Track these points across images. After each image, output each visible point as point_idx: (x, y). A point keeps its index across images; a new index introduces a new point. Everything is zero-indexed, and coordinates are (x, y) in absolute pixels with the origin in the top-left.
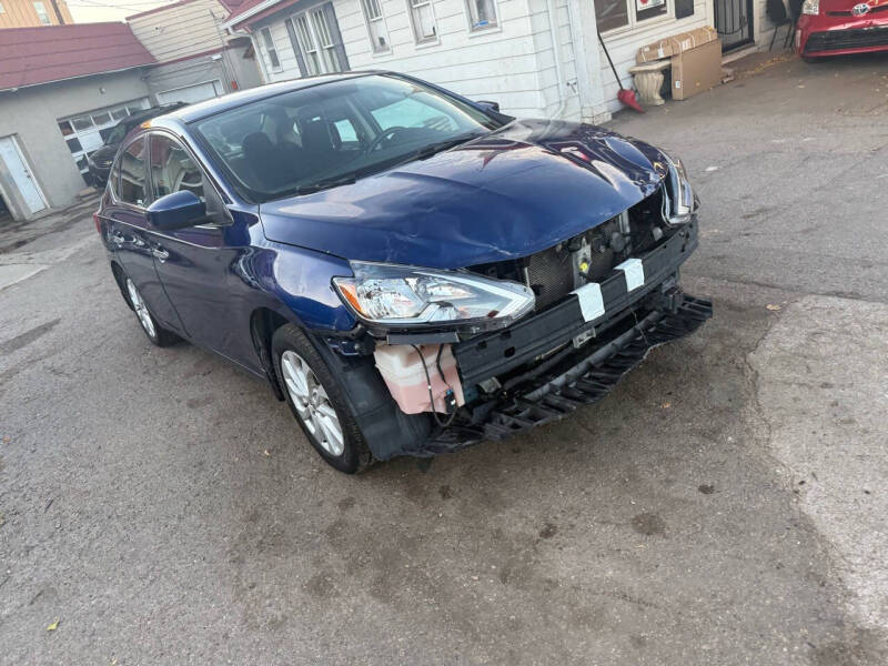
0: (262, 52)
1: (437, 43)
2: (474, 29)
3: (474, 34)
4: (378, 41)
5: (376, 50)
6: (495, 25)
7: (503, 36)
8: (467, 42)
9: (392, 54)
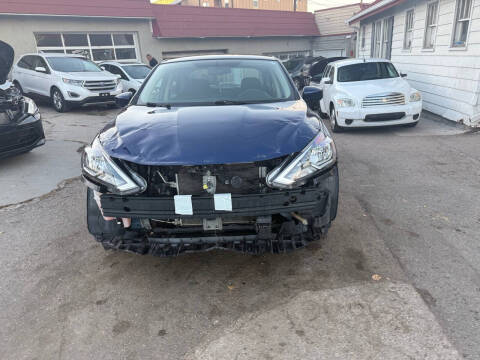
0: (360, 38)
1: (433, 50)
3: (452, 49)
4: (408, 43)
6: (465, 45)
7: (467, 53)
8: (447, 53)
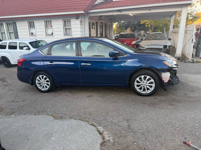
1: (53, 36)
2: (64, 35)
3: (64, 36)
4: (31, 34)
5: (30, 35)
6: (72, 35)
9: (37, 37)
